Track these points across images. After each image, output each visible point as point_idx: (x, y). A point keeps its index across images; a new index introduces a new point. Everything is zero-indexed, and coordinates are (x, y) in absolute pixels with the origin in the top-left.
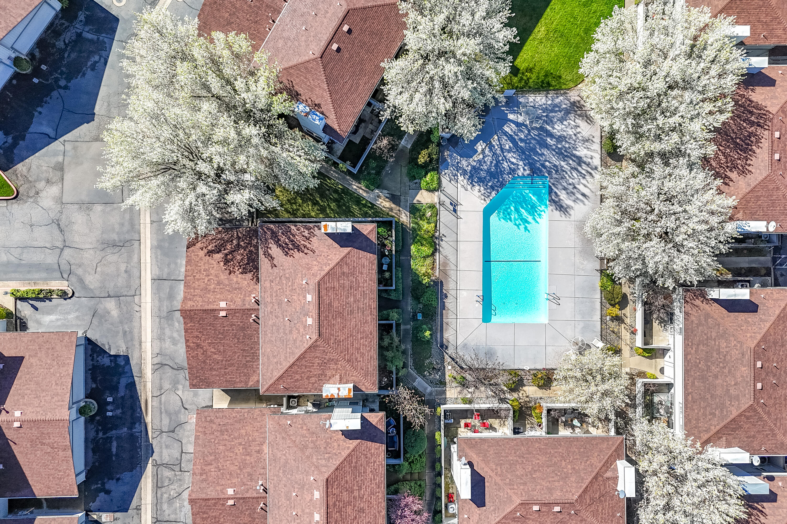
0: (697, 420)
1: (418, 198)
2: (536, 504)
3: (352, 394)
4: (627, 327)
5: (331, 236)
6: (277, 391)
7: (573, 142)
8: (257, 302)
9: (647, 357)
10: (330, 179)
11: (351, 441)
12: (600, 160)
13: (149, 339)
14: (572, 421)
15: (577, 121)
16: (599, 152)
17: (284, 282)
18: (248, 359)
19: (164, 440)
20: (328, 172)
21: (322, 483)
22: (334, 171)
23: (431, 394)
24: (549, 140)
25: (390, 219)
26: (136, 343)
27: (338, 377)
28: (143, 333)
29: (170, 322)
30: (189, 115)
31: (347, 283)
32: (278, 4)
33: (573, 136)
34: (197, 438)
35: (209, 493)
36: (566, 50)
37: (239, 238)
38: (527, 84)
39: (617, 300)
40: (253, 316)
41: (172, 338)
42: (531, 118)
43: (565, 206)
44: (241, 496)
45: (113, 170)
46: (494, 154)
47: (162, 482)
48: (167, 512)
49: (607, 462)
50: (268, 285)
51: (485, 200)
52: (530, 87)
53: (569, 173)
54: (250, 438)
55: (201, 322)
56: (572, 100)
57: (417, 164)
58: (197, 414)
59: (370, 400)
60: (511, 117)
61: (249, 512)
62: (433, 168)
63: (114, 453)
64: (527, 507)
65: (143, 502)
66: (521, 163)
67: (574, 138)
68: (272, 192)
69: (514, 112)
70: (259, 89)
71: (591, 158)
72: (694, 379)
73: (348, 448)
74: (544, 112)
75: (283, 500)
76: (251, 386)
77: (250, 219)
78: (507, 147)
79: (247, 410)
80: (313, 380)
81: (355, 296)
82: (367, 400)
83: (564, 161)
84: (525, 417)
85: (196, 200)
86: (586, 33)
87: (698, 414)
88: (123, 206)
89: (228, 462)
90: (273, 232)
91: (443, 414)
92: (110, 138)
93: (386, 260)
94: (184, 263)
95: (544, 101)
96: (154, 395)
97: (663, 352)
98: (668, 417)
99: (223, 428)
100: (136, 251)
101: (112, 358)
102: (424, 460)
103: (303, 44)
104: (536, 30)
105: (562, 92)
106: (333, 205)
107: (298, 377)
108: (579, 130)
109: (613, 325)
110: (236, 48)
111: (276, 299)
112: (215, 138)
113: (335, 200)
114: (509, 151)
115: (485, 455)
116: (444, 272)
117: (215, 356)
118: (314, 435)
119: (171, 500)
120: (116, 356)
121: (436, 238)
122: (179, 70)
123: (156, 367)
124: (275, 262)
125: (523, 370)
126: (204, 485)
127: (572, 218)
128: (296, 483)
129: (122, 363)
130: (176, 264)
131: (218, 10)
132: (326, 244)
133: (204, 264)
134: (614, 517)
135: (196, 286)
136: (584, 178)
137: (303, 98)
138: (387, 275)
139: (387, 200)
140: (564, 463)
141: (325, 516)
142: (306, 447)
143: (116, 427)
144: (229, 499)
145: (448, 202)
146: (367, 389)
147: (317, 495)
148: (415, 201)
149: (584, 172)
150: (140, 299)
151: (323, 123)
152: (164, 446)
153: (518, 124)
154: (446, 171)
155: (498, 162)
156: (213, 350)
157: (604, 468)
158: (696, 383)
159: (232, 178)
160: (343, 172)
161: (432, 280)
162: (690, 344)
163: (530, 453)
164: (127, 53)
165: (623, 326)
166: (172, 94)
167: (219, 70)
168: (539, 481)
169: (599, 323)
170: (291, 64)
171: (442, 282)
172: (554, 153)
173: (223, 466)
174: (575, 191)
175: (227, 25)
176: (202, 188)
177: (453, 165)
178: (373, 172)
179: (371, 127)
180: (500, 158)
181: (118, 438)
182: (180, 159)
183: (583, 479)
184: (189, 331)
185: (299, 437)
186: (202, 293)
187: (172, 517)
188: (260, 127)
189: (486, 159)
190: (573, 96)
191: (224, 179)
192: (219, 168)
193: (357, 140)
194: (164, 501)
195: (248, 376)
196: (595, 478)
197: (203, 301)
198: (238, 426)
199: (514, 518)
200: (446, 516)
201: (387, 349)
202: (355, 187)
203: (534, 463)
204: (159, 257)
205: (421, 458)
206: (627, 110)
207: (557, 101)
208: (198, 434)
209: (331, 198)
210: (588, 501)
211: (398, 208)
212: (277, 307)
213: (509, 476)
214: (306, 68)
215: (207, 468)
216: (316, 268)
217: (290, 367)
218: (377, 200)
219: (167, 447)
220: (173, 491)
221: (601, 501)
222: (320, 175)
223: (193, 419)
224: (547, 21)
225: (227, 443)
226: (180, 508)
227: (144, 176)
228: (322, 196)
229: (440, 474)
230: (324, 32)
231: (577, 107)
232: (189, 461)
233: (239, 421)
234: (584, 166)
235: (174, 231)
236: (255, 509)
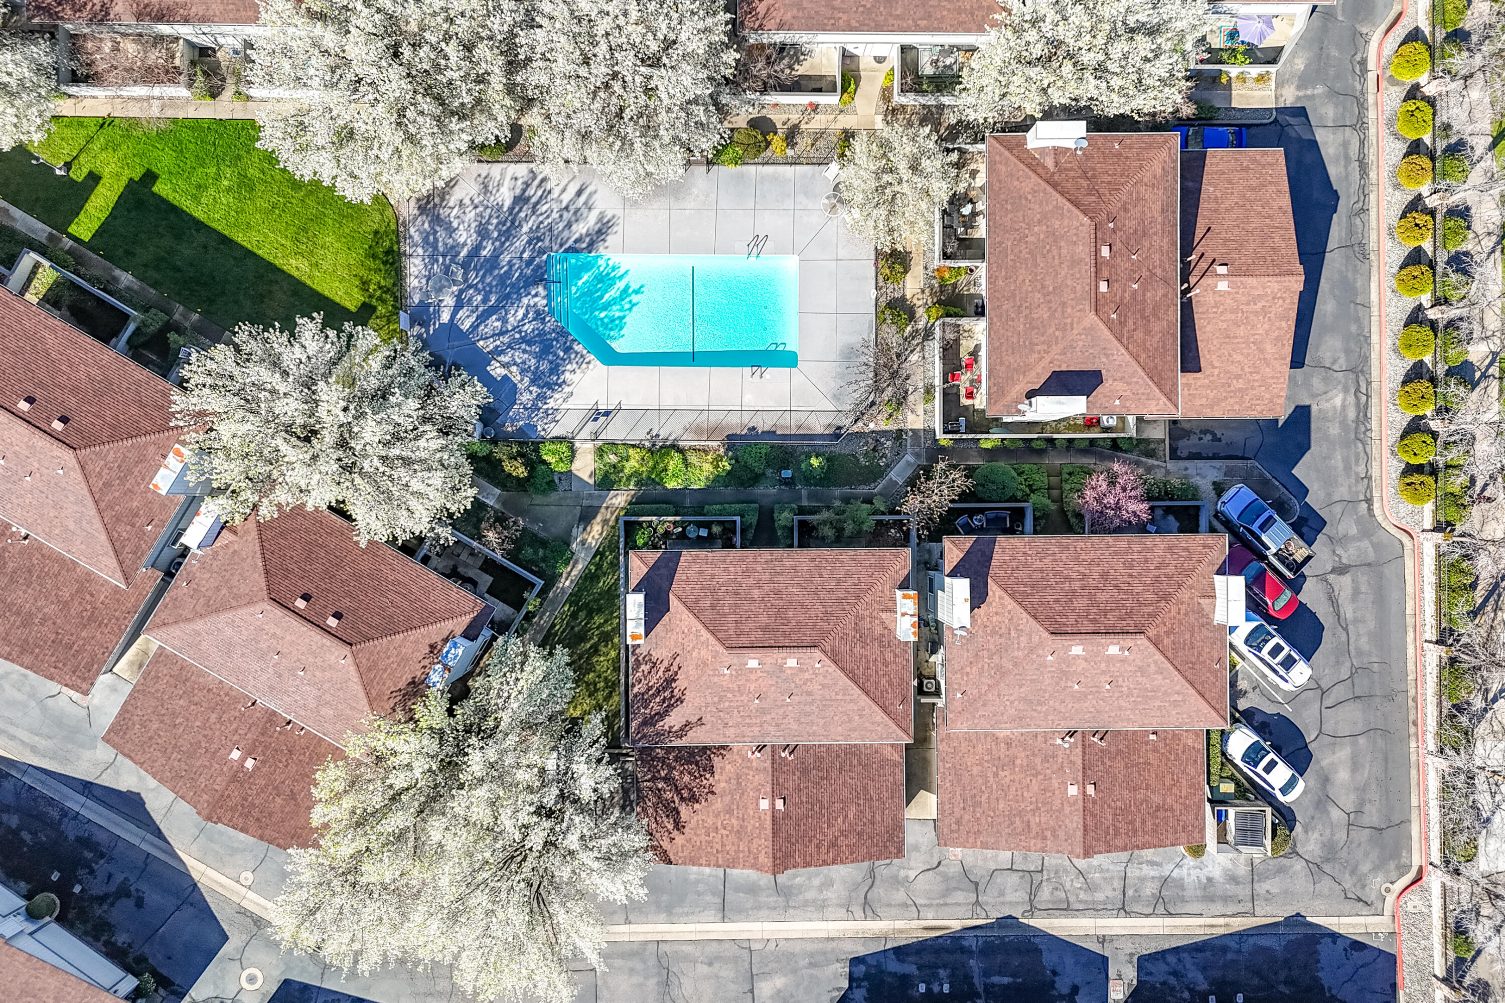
0: (960, 11)
1: (585, 476)
2: (1097, 287)
3: (912, 593)
4: (806, 119)
5: (650, 624)
6: (908, 716)
7: (489, 210)
8: (760, 748)
9: (857, 85)
10: (553, 625)
11: (990, 593)
12: (518, 165)
13: (823, 925)
14: (964, 216)
15: (451, 204)
16: (504, 165)
17: (727, 704)
18: (855, 762)
19: (991, 900)
20: (542, 629)
21: (1059, 642)
22: (541, 618)
23: (917, 455)
24: (484, 253)
25: (621, 523)
26: (830, 946)
27: (884, 615)
28: (813, 935)
29: (795, 891)
30: (451, 864)
31: (729, 601)
32: (258, 715)
33: (478, 210)
34: (985, 846)
35: (1075, 825)
36: (330, 222)
37: (654, 779)
38: (388, 289)
39: (759, 137)
40: (783, 755)
41: (820, 889)
42: (446, 283)
43: (599, 225)
44: (1080, 774)
45: (542, 985)
46: (510, 346)
47: (1060, 901)
48: (1110, 893)
49: (1029, 166)
50: (732, 730)
51: (589, 363)
52: (394, 285)
53: (541, 218)
54: (986, 758)
55: (793, 840)
56: (416, 212)
57: (527, 479)
58: (945, 845)
59: (927, 556)
60: (445, 317)
61: (1106, 760)
62: (534, 451)
63: (1011, 980)
64: (1102, 301)
65: (1092, 932)
66: (525, 301)
67: (481, 209)
68: (577, 724)
69: (437, 313)
70: (406, 748)
71: (516, 179)
72: (891, 15)
73: (1001, 598)
74: (437, 261)
75: (1086, 705)
76: (901, 757)
77: (622, 759)
78: (498, 324)
79: (941, 764)
80: (889, 656)
81: (750, 588)
82: (926, 563)
83: (520, 226)
84: (958, 294)
85: (591, 850)
86: (300, 187)
87: (949, 10)
88: (601, 968)
89: (1025, 794)
90: (644, 723)
91: (950, 436)
92: (490, 991)
93: (692, 532)
94: (695, 868)
95: (417, 261)
96: (916, 916)
97: (847, 57)
98: (959, 50)
99: (970, 803)
100: (676, 947)
101: (854, 985)
102: (1026, 467)
103: (328, 674)
104: (296, 274)
105: (401, 229)
106: (598, 620)
107: (884, 681)
108: (467, 201)
109: (803, 143)
110: (340, 787)
111: (756, 717)
112: (488, 820)
113: (590, 615)
114: (505, 321)
115: (1016, 370)
116: (712, 432)
117: (851, 816)
118: (980, 653)
119: (1090, 887)
120: (851, 979)
121: (654, 445)
122: (374, 879)
123: (869, 913)
124: (694, 719)
125: (877, 300)
126: (1061, 834)
127: (619, 213)
128: (1057, 684)
129: (863, 968)
130: (698, 881)
131: (270, 815)
132: (663, 634)
133: (698, 835)
134: (1121, 155)
135: (733, 848)
136: (550, 192)
137: (419, 674)
138: (716, 529)
139: (588, 529)
140: (1029, 239)
141: (1112, 636)
142: (999, 668)
143: (968, 978)
144: (1084, 793)
145: (591, 426)
146: (905, 567)
147: (1077, 650)
148: (591, 481)
149: (540, 193)
150: (755, 940)
151: (460, 641)
152: (1001, 899)
153: (458, 306)
154: (539, 428)
155: (523, 340)
156: (840, 820)
157: (1040, 170)
158: (898, 12)
159: (555, 791)
160: (541, 604)
161: (726, 454)
162: (832, 21)
163: (1014, 295)
164: (347, 964)
165: (803, 126)
166: (415, 890)
167: (373, 814)
168: (1060, 281)
169: (798, 167)
170: (362, 694)
171: (729, 437)
172: (507, 244)
173: (1031, 803)
174: (572, 208)
175: (295, 800)
176: (572, 841)
177: (529, 416)
178: (541, 552)
179: (464, 556)
180: (517, 336)
181: (986, 973)
182: (523, 876)
183: (1057, 207)
184: (808, 859)
185: (983, 679)
186: (746, 839)
187: (1117, 884)
188: (469, 746)
189: (519, 361)
190: (408, 210)
191: (556, 803)
192: (537, 813)
193: (486, 580)
194: (1090, 899)
195: (884, 762)
196: (1055, 186)
197: (759, 837)
198: (966, 779)
199: (1120, 323)
200: (1123, 430)
201: (840, 531)
202: (567, 583)
203: (1030, 289)
204: (686, 910)
205: (1023, 472)
206: (436, 130)
207: (417, 237)
208: (979, 843)
209: (586, 624)
210: (1093, 198)
211: (603, 510)
212: (769, 717)
213: (1051, 331)
214: (369, 669)
215: (1035, 829)
216: (703, 652)
217: (867, 694)
218: (590, 547)
219: (1002, 894)
220: (1072, 883)
221: (1094, 176)
222: (547, 642)
223: (956, 853)
224: (280, 255)
225: (993, 797)
226: (1102, 871)
227: (551, 935)
228: (582, 638)
229: (1051, 441)
230: (307, 640)
231: (428, 202)
232: (1025, 858)
233: (959, 777)
234: (530, 192)
235: (642, 886)
236: (1102, 751)
